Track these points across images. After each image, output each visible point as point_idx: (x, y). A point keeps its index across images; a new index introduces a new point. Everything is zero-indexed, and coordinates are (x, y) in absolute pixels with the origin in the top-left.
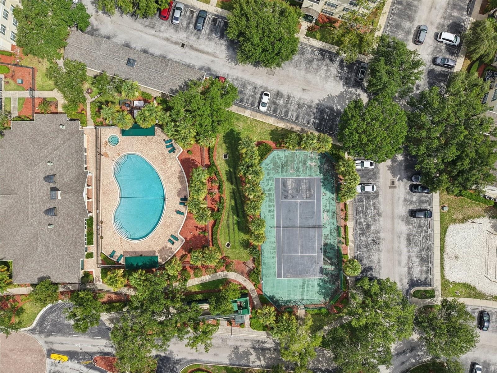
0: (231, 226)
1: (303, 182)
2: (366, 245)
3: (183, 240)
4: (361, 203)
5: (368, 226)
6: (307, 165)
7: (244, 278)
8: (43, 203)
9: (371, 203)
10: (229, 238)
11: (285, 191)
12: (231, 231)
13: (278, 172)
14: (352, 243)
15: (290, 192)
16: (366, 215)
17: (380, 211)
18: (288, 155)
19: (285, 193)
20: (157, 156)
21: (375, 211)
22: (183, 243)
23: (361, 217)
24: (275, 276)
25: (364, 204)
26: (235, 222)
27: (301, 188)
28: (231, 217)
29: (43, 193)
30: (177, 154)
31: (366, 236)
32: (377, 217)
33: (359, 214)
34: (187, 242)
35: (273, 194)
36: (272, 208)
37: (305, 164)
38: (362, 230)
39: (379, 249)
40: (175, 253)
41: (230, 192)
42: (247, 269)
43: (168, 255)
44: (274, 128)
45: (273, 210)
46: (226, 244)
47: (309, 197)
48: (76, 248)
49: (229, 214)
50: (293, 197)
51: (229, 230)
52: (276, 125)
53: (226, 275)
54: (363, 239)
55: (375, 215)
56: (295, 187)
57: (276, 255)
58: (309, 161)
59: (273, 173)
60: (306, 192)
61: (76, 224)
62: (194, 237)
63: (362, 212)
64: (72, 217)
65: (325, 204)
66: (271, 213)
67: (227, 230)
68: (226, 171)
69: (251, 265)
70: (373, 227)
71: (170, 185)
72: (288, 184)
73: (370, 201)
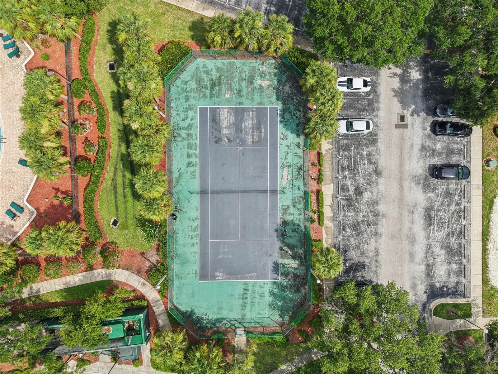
0: (120, 190)
1: (248, 116)
2: (354, 226)
3: (33, 213)
4: (346, 153)
5: (359, 192)
6: (255, 85)
7: (143, 280)
9: (365, 153)
10: (117, 211)
11: (216, 130)
12: (120, 198)
13: (204, 96)
14: (331, 221)
15: (225, 132)
16: (355, 174)
17: (380, 168)
18: (222, 66)
19: (216, 134)
21: (371, 167)
22: (33, 217)
23: (346, 177)
24: (196, 276)
25: (352, 153)
26: (127, 183)
27: (243, 126)
28: (119, 174)
30: (24, 60)
31: (354, 209)
32: (374, 178)
33: (343, 172)
34: (39, 215)
35: (196, 135)
36: (193, 160)
37: (252, 83)
38: (348, 199)
39: (376, 233)
40: (19, 234)
41: (119, 130)
42: (148, 264)
43: (6, 238)
44: (196, 18)
45: (194, 163)
46: (112, 221)
47: (258, 142)
49: (116, 169)
50: (230, 141)
51: (116, 197)
52: (200, 12)
53: (110, 275)
54: (349, 214)
55: (370, 174)
56: (234, 124)
57: (198, 240)
58: (259, 78)
59: (195, 98)
60: (253, 132)
62: (53, 206)
63: (348, 169)
65: (284, 154)
66: (192, 169)
67: (113, 196)
68: (113, 92)
69: (154, 258)
70: (366, 195)
72: (222, 118)
73: (363, 150)
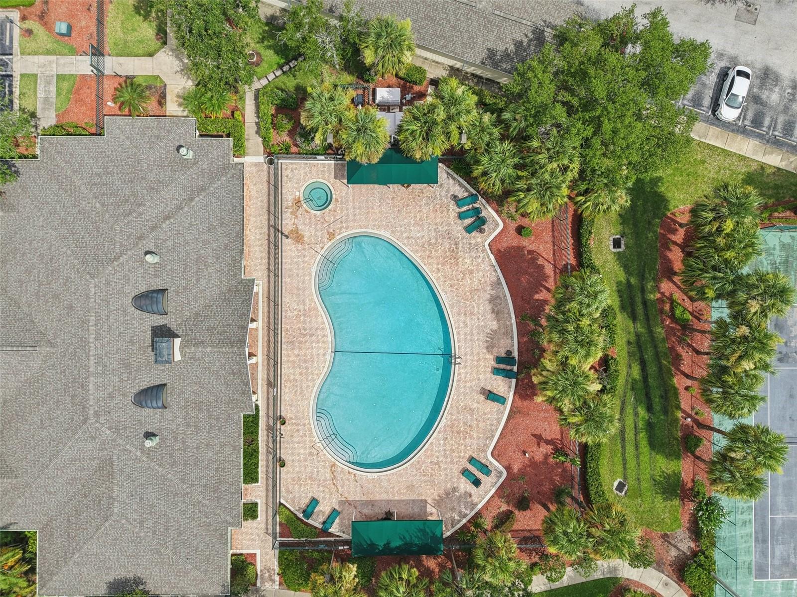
0: (630, 435)
3: (501, 473)
8: (130, 373)
10: (625, 468)
12: (630, 448)
20: (433, 241)
22: (501, 480)
26: (641, 424)
29: (132, 342)
30: (488, 236)
42: (673, 553)
43: (460, 512)
48: (219, 498)
51: (624, 447)
52: (760, 158)
53: (615, 569)
61: (219, 429)
64: (208, 410)
67: (620, 446)
69: (686, 545)
71: (467, 320)
